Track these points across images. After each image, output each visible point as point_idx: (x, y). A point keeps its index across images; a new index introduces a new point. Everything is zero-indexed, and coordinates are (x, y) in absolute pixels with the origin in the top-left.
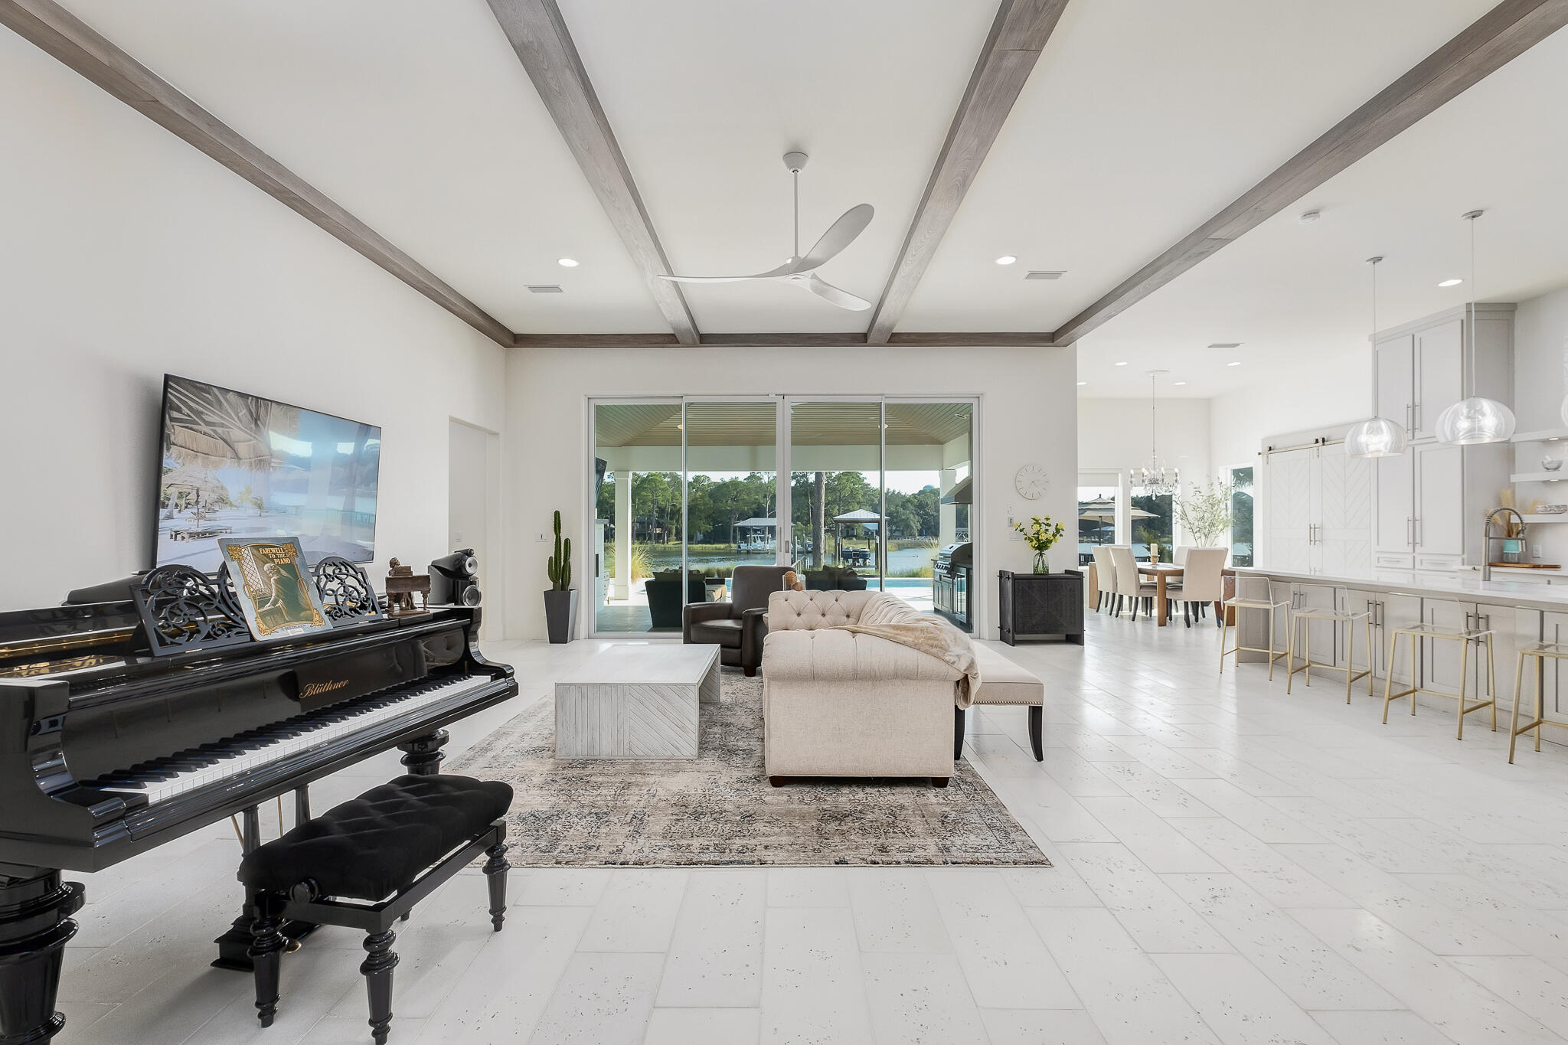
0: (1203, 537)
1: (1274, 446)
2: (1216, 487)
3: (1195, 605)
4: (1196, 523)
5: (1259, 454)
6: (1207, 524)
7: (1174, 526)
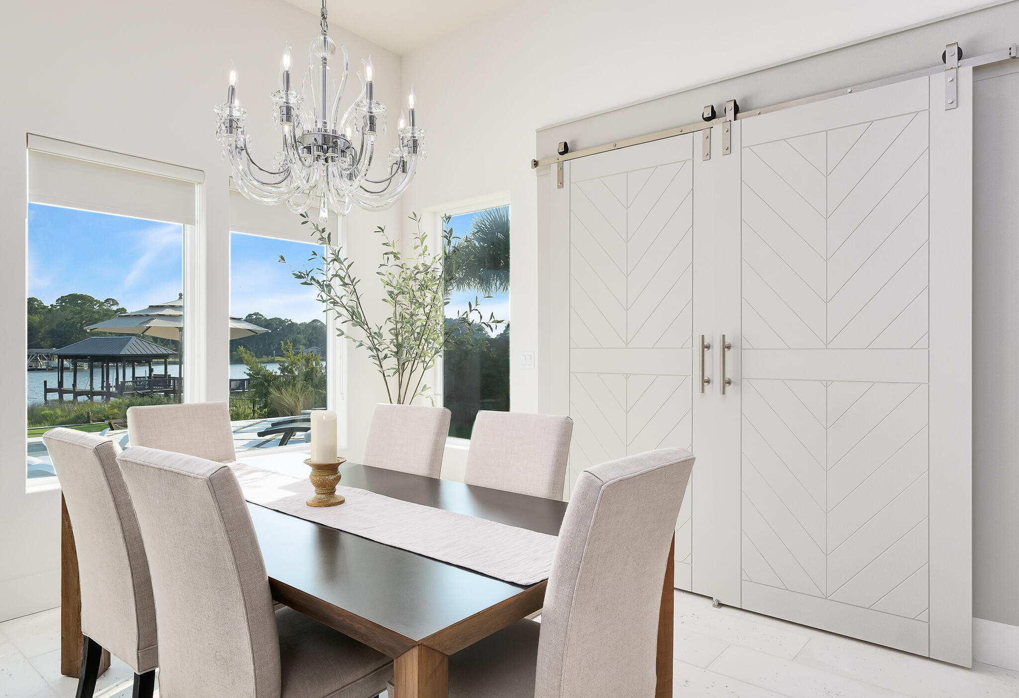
1: (574, 142)
5: (536, 165)
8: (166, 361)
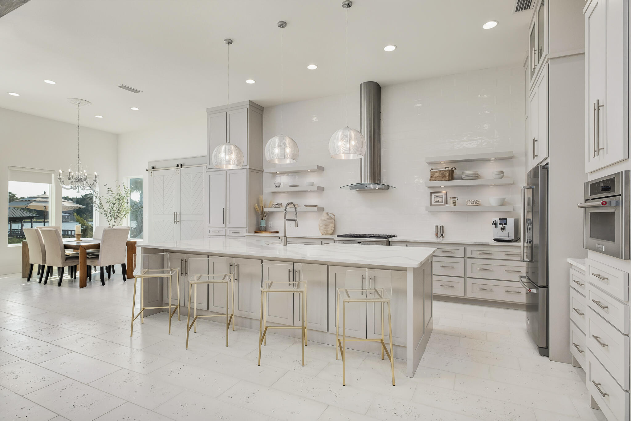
0: (113, 220)
1: (155, 166)
2: (122, 188)
3: (108, 268)
4: (109, 211)
5: (147, 170)
6: (116, 211)
7: (94, 212)
8: (32, 220)
